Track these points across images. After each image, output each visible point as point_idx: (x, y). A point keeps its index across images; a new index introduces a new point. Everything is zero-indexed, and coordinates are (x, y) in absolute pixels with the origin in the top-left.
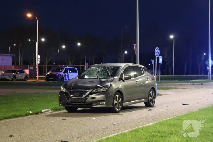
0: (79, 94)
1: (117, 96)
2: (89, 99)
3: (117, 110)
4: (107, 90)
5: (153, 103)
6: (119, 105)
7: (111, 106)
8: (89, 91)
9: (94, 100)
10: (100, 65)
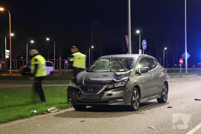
0: (92, 90)
1: (135, 92)
2: (105, 96)
3: (136, 108)
4: (125, 85)
5: (166, 99)
6: (137, 102)
7: (130, 104)
8: (105, 87)
9: (111, 97)
10: (110, 56)
